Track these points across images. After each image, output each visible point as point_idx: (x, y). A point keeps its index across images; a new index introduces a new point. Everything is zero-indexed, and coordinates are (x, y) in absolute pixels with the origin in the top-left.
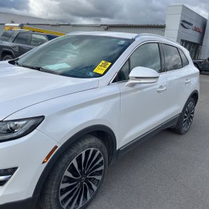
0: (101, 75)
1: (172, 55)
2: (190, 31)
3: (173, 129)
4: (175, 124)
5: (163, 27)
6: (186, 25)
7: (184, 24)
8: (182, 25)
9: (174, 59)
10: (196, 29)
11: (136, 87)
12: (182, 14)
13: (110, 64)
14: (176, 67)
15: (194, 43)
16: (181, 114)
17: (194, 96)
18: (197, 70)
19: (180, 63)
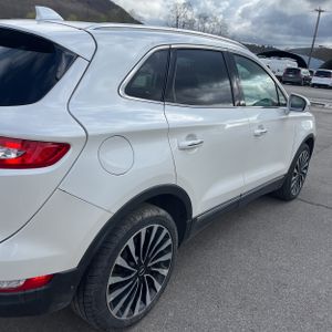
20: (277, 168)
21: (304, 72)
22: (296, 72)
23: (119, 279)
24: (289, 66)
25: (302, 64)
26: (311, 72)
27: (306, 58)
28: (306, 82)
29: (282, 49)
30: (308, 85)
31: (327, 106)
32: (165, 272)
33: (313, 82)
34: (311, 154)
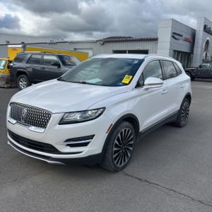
0: (126, 84)
1: (168, 67)
2: (181, 42)
3: (174, 123)
4: (175, 118)
5: (156, 40)
6: (177, 37)
7: (175, 36)
8: (173, 37)
9: (169, 70)
10: (186, 40)
11: (149, 90)
12: (172, 27)
13: (131, 77)
14: (172, 76)
15: (186, 53)
16: (179, 111)
17: (188, 97)
18: (189, 78)
19: (175, 73)
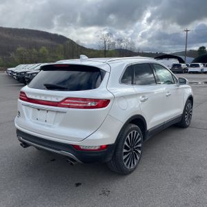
20: (178, 111)
21: (183, 65)
22: (179, 66)
23: (126, 156)
24: (174, 63)
25: (181, 61)
26: (187, 65)
27: (183, 57)
28: (185, 71)
29: (168, 53)
30: (187, 72)
31: (200, 83)
32: (140, 152)
33: (189, 70)
34: (192, 105)
